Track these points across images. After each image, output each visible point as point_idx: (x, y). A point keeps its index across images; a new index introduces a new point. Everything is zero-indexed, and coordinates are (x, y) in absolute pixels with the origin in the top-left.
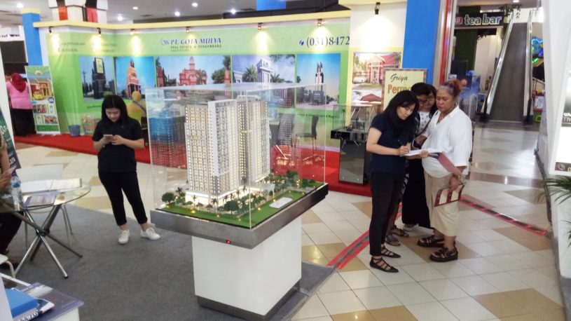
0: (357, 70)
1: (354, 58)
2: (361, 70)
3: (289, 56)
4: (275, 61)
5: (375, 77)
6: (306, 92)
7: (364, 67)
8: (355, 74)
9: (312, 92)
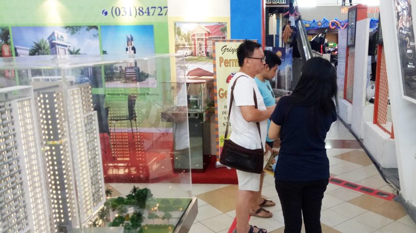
0: (180, 42)
1: (175, 29)
2: (184, 42)
3: (91, 27)
4: (73, 33)
5: (201, 49)
6: (116, 69)
7: (188, 39)
8: (177, 47)
9: (124, 68)
